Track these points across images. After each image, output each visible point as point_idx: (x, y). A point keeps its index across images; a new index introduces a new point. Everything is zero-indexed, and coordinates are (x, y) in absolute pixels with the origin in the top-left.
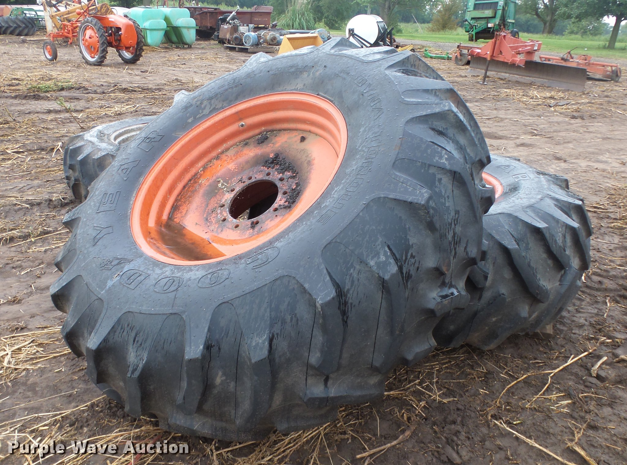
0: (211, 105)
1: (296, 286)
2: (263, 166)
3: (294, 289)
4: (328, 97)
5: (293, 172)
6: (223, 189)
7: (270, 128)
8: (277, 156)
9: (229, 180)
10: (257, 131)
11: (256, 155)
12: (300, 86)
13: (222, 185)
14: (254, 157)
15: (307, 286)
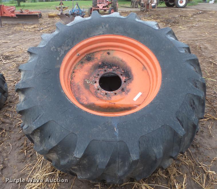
0: (63, 50)
1: (191, 96)
2: (99, 68)
3: (191, 97)
4: (119, 34)
5: (116, 66)
6: (90, 83)
7: (88, 53)
8: (103, 63)
9: (89, 79)
10: (83, 56)
11: (93, 66)
12: (101, 32)
13: (88, 82)
14: (92, 66)
15: (195, 94)
